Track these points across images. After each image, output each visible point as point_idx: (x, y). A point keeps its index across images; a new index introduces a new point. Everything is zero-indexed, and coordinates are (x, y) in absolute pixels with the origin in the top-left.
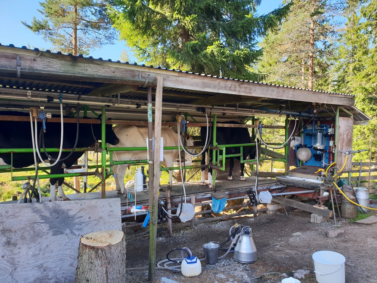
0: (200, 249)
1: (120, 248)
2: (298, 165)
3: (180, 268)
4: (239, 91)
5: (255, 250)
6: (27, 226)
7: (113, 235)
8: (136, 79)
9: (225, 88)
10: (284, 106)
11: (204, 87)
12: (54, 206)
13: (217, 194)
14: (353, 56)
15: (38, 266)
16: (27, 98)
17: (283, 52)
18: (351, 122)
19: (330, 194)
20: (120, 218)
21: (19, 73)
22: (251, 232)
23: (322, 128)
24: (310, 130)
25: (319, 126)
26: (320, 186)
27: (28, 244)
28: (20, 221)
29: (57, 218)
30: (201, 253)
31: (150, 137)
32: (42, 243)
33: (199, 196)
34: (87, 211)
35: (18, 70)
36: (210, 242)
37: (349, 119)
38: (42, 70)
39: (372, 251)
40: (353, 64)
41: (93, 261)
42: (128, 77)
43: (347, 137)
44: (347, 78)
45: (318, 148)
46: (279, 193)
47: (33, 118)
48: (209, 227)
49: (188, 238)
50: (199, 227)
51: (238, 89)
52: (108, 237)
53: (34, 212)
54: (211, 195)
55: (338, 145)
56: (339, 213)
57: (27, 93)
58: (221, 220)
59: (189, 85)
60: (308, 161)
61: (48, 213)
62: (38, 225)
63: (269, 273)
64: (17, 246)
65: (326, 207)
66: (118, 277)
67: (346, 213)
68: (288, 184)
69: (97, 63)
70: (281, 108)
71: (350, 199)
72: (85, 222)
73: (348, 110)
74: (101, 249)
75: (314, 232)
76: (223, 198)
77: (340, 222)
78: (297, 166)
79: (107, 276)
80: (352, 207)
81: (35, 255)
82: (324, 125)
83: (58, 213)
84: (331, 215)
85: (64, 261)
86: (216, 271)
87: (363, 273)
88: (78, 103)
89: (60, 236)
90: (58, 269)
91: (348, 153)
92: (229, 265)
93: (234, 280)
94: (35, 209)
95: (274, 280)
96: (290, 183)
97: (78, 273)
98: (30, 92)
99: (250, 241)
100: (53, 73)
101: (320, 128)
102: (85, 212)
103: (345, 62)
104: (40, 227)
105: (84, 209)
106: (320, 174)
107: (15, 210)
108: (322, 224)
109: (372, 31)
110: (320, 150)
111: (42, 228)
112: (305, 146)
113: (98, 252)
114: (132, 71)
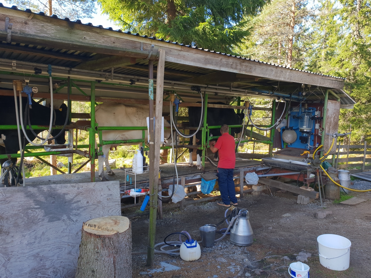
0: (194, 231)
1: (127, 236)
2: (283, 147)
3: (179, 251)
4: (240, 69)
5: (252, 233)
6: (20, 212)
7: (118, 221)
8: (138, 51)
9: (227, 65)
10: (277, 87)
11: (206, 64)
12: (49, 189)
13: (206, 175)
14: (325, 42)
15: (34, 256)
16: (11, 69)
17: (263, 34)
18: (339, 105)
19: (316, 176)
20: (119, 202)
21: (9, 38)
22: (248, 214)
23: (309, 111)
24: (296, 112)
25: (307, 109)
26: (307, 168)
27: (22, 232)
28: (12, 207)
29: (53, 203)
30: (195, 236)
31: (151, 116)
32: (37, 230)
33: (188, 178)
34: (84, 195)
35: (8, 33)
36: (206, 225)
37: (336, 103)
38: (35, 35)
39: (364, 232)
40: (325, 50)
41: (99, 251)
42: (129, 49)
43: (334, 120)
44: (319, 63)
45: (305, 130)
46: (264, 174)
47: (18, 92)
48: (198, 208)
49: (179, 220)
50: (189, 208)
51: (239, 67)
52: (113, 224)
53: (28, 196)
54: (201, 176)
55: (325, 128)
56: (325, 195)
57: (11, 63)
58: (209, 201)
59: (192, 61)
60: (293, 143)
61: (43, 198)
62: (32, 210)
63: (270, 257)
64: (10, 234)
65: (312, 189)
66: (125, 267)
67: (330, 194)
68: (274, 166)
69: (96, 31)
70: (273, 89)
71: (334, 181)
72: (82, 207)
73: (336, 93)
74: (108, 238)
75: (302, 213)
76: (213, 179)
77: (325, 203)
78: (281, 148)
79: (115, 266)
80: (336, 188)
81: (30, 244)
82: (311, 108)
83: (54, 198)
84: (317, 197)
85: (62, 249)
86: (214, 255)
87: (362, 255)
88: (69, 77)
89: (56, 223)
90: (55, 258)
91: (335, 136)
92: (226, 248)
93: (236, 264)
94: (29, 193)
95: (276, 263)
96: (276, 165)
97: (82, 263)
98: (15, 62)
99: (247, 223)
100: (48, 39)
101: (307, 111)
102: (83, 196)
103: (317, 47)
104: (35, 213)
105: (81, 192)
106: (306, 156)
107: (6, 194)
108: (308, 205)
109: (347, 17)
110: (307, 132)
111: (37, 214)
112: (291, 128)
113: (105, 242)
114: (134, 42)
